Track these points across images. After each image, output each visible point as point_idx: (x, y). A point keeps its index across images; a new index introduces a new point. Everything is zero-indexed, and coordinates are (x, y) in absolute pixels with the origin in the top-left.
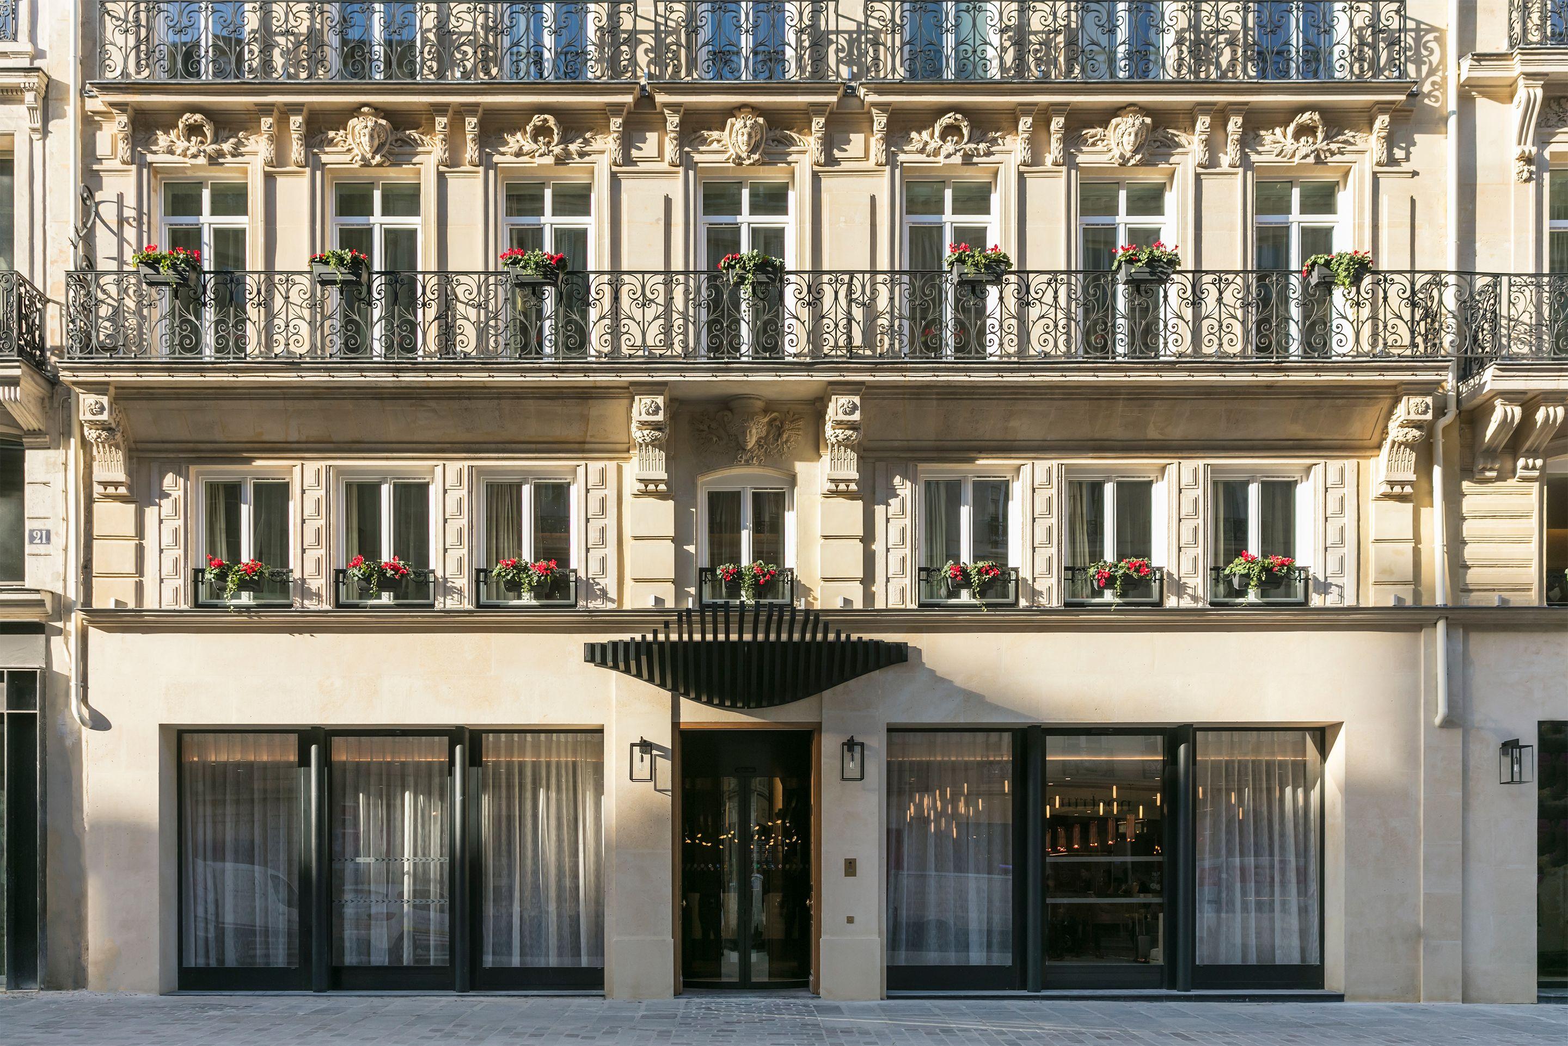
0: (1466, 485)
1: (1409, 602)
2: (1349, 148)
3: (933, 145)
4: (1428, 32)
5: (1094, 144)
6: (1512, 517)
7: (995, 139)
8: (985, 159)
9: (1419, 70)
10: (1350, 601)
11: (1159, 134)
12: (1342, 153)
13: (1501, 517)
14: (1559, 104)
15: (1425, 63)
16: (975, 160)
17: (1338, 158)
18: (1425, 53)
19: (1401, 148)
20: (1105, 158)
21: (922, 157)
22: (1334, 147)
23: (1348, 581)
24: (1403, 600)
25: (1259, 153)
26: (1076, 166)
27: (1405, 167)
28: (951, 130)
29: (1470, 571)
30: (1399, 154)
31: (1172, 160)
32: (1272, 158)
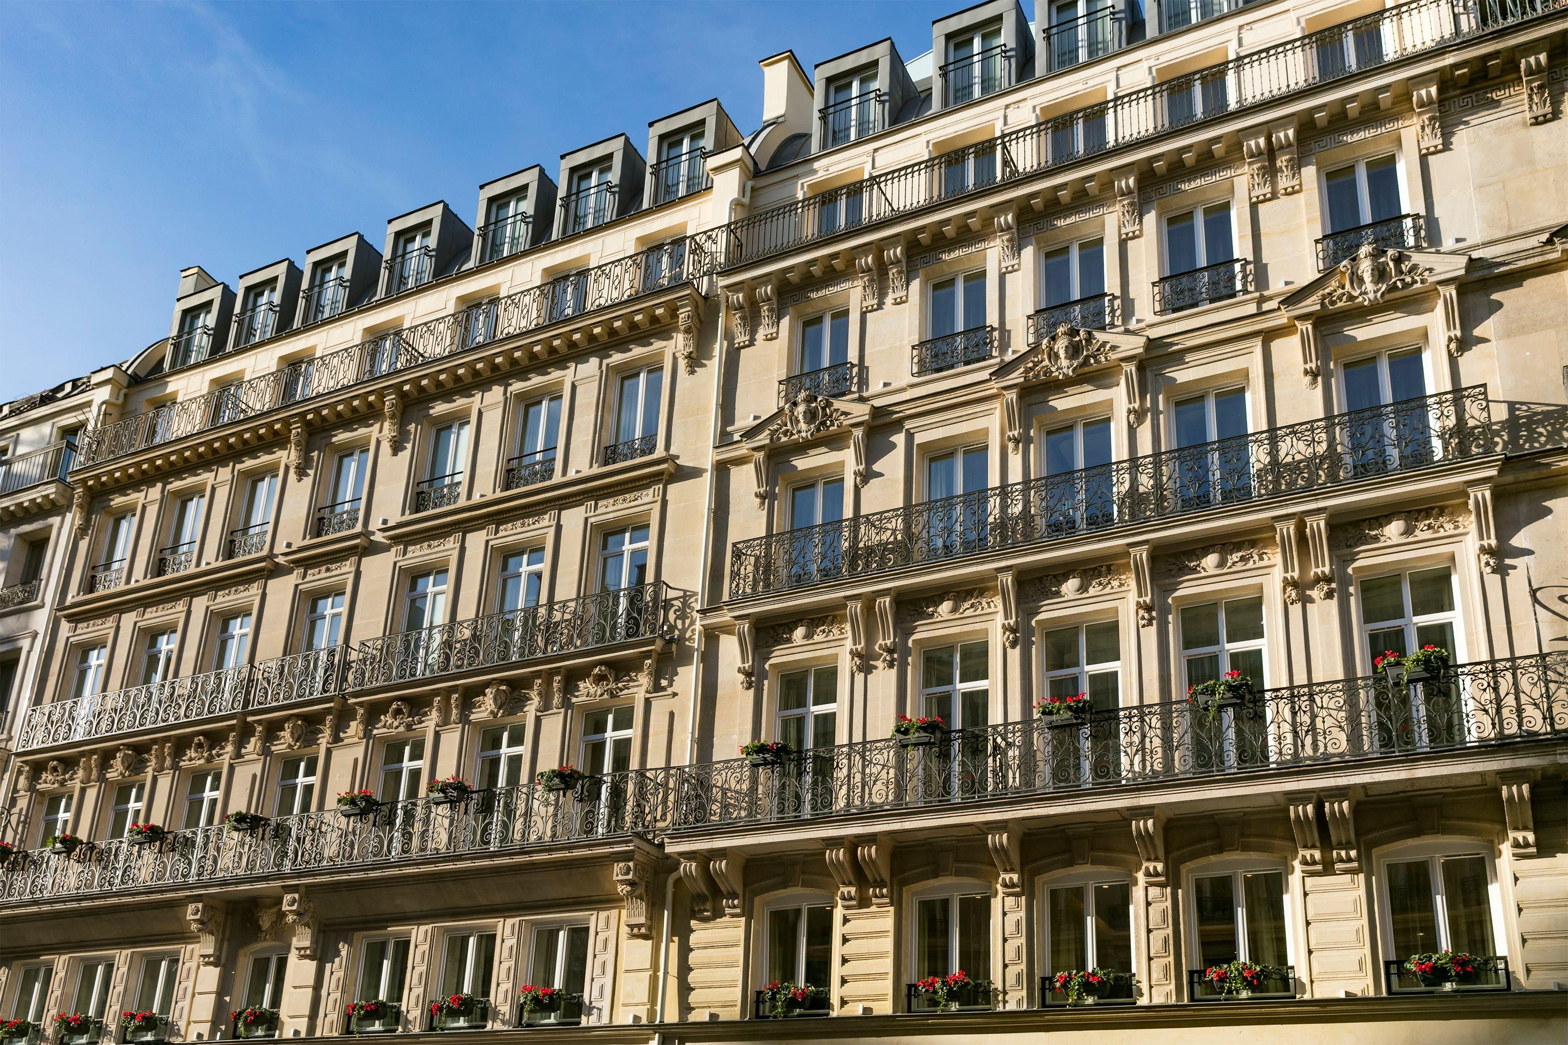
0: (693, 922)
1: (644, 1021)
2: (631, 684)
3: (390, 721)
4: (691, 596)
5: (480, 707)
6: (726, 946)
7: (426, 712)
8: (419, 726)
9: (684, 623)
10: (605, 1020)
11: (516, 694)
12: (628, 688)
13: (718, 947)
14: (775, 631)
15: (688, 618)
16: (414, 727)
17: (626, 692)
18: (688, 611)
19: (666, 679)
20: (485, 715)
21: (385, 730)
22: (620, 685)
23: (605, 1004)
24: (640, 1018)
25: (577, 697)
26: (469, 722)
27: (670, 691)
28: (398, 712)
29: (693, 993)
30: (664, 683)
31: (525, 709)
32: (584, 698)
